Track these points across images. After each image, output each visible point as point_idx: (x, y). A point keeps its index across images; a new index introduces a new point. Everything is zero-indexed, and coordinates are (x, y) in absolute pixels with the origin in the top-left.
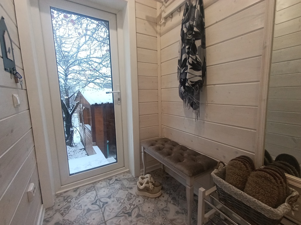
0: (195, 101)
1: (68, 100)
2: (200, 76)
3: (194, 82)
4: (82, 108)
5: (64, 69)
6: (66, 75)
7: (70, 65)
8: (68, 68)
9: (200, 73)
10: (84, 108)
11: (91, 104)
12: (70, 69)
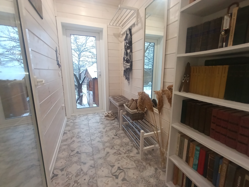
0: (128, 76)
1: (80, 75)
2: (129, 66)
3: (127, 68)
4: (88, 80)
5: (78, 53)
6: (79, 58)
7: (81, 52)
8: (80, 53)
9: (129, 64)
10: (89, 80)
11: (93, 78)
12: (82, 54)
